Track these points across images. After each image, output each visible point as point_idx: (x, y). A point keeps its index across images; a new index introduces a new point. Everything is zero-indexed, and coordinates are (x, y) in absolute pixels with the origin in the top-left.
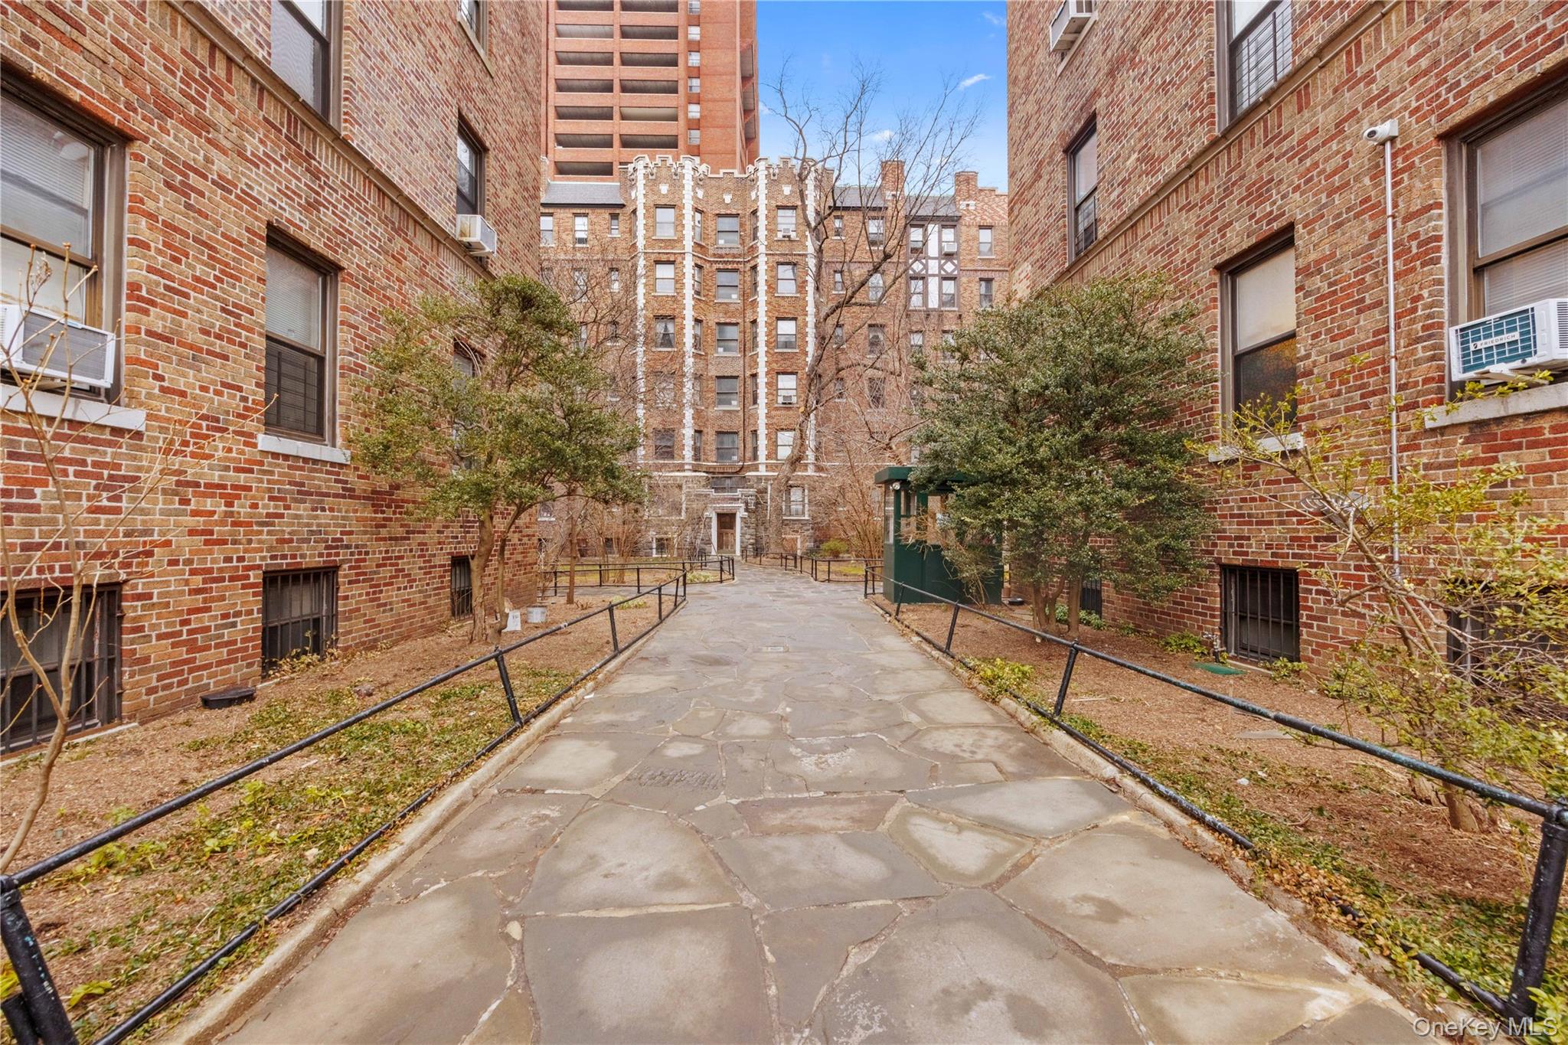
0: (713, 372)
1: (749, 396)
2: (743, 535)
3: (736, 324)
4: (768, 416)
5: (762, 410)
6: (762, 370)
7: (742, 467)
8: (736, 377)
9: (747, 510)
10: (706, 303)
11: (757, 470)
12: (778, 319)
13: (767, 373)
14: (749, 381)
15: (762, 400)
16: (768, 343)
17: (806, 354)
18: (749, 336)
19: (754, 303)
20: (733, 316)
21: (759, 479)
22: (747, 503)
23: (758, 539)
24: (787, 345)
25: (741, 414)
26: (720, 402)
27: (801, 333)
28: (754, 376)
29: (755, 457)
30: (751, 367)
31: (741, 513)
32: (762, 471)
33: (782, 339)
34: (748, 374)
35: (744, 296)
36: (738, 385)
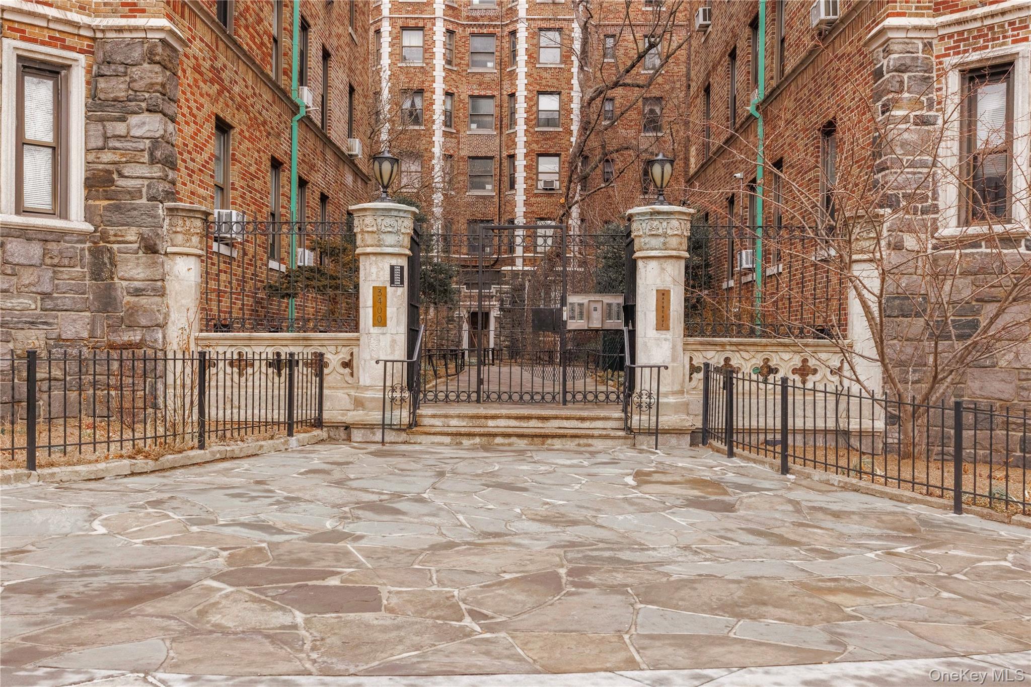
0: (465, 153)
1: (506, 179)
2: (497, 336)
3: (493, 97)
4: (526, 203)
5: (520, 197)
6: (520, 151)
7: (497, 261)
8: (491, 158)
9: (501, 309)
10: (458, 73)
11: (513, 263)
12: (540, 93)
13: (526, 155)
14: (506, 163)
15: (520, 185)
16: (527, 121)
17: (570, 133)
18: (506, 111)
19: (513, 75)
20: (488, 87)
21: (515, 274)
22: (502, 301)
23: (514, 341)
24: (549, 122)
25: (496, 200)
26: (475, 186)
27: (565, 109)
28: (512, 157)
29: (512, 250)
30: (508, 147)
31: (494, 313)
32: (519, 266)
33: (542, 116)
34: (505, 154)
35: (501, 64)
36: (493, 166)
